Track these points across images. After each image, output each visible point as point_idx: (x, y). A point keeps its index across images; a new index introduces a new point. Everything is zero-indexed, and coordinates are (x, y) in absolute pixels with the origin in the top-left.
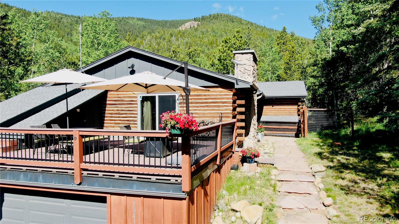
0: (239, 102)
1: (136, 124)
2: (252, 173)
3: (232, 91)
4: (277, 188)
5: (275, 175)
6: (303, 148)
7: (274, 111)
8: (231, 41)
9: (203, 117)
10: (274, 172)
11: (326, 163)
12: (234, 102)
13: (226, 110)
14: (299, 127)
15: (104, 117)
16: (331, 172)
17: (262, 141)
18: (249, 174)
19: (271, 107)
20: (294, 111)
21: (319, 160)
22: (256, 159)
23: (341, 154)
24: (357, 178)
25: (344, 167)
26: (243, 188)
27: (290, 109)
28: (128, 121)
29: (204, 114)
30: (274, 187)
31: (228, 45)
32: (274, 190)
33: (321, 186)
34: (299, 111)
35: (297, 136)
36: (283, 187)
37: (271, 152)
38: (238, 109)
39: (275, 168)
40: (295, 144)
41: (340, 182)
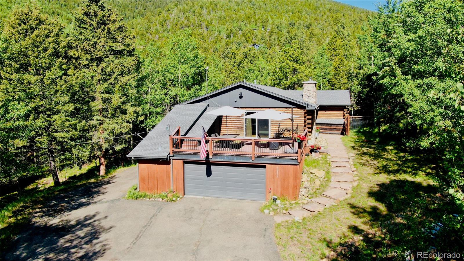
0: (308, 117)
1: (243, 129)
2: (317, 158)
3: (304, 110)
4: (331, 165)
5: (329, 159)
6: (345, 144)
7: (326, 115)
8: (289, 51)
9: (286, 125)
10: (328, 157)
11: (356, 152)
12: (305, 117)
13: (300, 121)
14: (344, 127)
15: (221, 124)
16: (357, 156)
17: (318, 139)
18: (315, 158)
19: (324, 112)
20: (341, 115)
21: (352, 151)
22: (319, 150)
23: (366, 147)
24: (369, 159)
25: (365, 154)
26: (314, 164)
27: (338, 113)
28: (238, 127)
29: (286, 123)
30: (329, 164)
31: (287, 55)
32: (329, 165)
33: (352, 163)
34: (344, 115)
35: (342, 134)
36: (334, 164)
37: (326, 146)
38: (308, 121)
39: (329, 155)
40: (341, 140)
41: (362, 161)
